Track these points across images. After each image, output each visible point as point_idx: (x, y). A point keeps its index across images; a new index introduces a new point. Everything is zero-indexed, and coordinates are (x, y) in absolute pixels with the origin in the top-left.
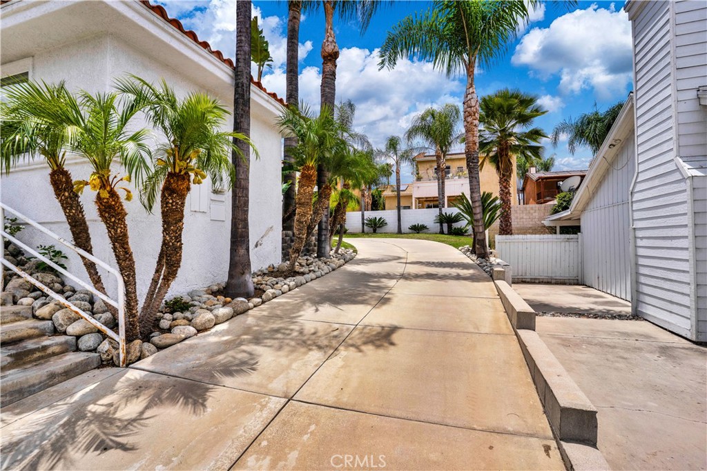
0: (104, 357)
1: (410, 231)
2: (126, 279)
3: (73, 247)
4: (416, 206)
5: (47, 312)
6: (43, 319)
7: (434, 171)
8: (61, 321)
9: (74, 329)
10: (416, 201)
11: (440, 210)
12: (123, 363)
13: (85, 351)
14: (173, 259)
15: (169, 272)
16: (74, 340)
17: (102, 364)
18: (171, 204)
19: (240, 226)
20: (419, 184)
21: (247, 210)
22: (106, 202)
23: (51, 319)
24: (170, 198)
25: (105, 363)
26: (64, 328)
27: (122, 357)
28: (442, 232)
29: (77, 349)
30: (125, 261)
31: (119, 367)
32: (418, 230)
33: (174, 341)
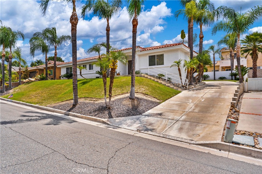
1: (219, 79)
4: (221, 70)
7: (229, 56)
10: (221, 68)
11: (232, 71)
20: (223, 61)
28: (232, 79)
32: (222, 79)
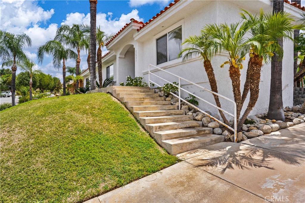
0: (226, 137)
2: (238, 104)
3: (211, 92)
5: (200, 118)
6: (198, 120)
8: (205, 122)
9: (211, 125)
12: (236, 141)
13: (218, 134)
14: (255, 96)
15: (252, 103)
16: (212, 129)
17: (225, 140)
18: (256, 70)
19: (277, 83)
21: (281, 74)
22: (234, 70)
23: (201, 121)
24: (255, 67)
25: (226, 140)
26: (206, 125)
27: (235, 138)
29: (214, 133)
30: (238, 96)
31: (234, 142)
33: (255, 135)
